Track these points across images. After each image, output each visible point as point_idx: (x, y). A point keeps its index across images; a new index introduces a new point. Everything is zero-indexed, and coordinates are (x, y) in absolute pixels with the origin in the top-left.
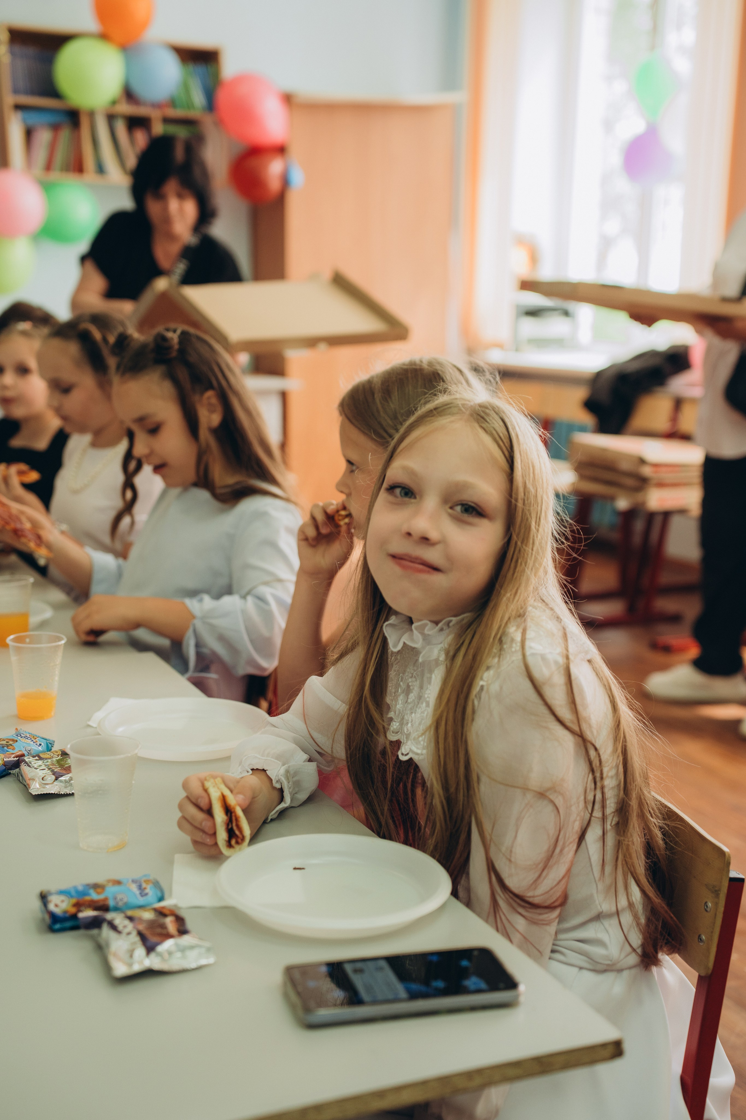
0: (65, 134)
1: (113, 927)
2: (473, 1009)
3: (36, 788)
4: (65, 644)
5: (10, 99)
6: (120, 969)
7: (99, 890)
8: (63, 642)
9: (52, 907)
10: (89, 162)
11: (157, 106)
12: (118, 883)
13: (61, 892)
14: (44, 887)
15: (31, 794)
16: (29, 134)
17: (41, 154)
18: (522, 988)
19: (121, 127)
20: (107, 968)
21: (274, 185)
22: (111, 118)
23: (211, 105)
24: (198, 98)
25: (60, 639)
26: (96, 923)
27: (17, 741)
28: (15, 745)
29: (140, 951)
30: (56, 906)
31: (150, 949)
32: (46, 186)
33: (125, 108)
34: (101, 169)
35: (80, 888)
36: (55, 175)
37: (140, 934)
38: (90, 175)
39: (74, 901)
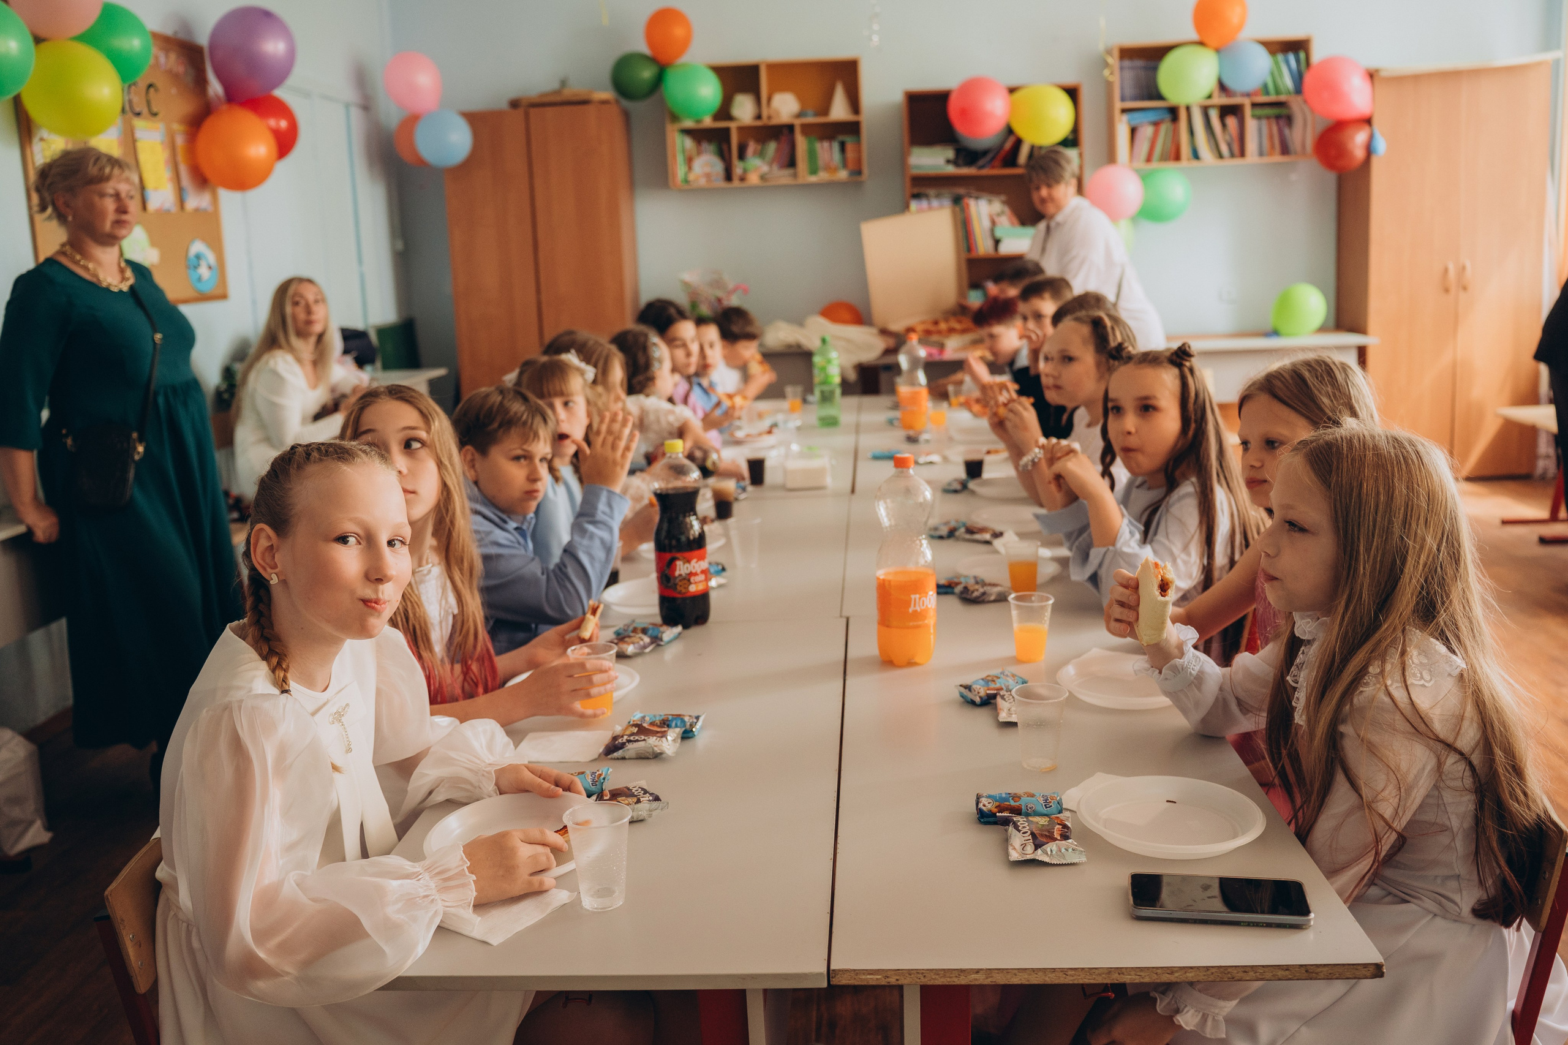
0: (1164, 128)
1: (1016, 827)
2: (1269, 925)
3: (1003, 717)
4: (1052, 604)
5: (1118, 105)
6: (1015, 856)
7: (1017, 799)
8: (1051, 602)
9: (981, 806)
10: (1185, 150)
11: (1248, 95)
12: (1033, 796)
13: (989, 797)
14: (980, 792)
15: (998, 720)
16: (1133, 131)
17: (1143, 147)
18: (1312, 915)
19: (1214, 115)
20: (1007, 854)
21: (1359, 153)
22: (1205, 110)
23: (1299, 89)
24: (1288, 82)
25: (1048, 599)
26: (1006, 822)
27: (999, 678)
28: (998, 681)
29: (1030, 848)
30: (984, 805)
31: (1037, 847)
32: (1144, 176)
33: (1221, 100)
34: (1196, 156)
35: (1004, 795)
36: (1155, 165)
37: (1033, 834)
38: (1186, 162)
39: (997, 804)
